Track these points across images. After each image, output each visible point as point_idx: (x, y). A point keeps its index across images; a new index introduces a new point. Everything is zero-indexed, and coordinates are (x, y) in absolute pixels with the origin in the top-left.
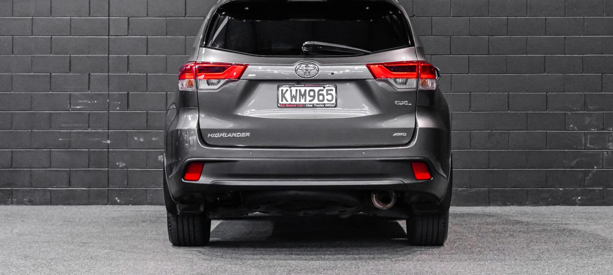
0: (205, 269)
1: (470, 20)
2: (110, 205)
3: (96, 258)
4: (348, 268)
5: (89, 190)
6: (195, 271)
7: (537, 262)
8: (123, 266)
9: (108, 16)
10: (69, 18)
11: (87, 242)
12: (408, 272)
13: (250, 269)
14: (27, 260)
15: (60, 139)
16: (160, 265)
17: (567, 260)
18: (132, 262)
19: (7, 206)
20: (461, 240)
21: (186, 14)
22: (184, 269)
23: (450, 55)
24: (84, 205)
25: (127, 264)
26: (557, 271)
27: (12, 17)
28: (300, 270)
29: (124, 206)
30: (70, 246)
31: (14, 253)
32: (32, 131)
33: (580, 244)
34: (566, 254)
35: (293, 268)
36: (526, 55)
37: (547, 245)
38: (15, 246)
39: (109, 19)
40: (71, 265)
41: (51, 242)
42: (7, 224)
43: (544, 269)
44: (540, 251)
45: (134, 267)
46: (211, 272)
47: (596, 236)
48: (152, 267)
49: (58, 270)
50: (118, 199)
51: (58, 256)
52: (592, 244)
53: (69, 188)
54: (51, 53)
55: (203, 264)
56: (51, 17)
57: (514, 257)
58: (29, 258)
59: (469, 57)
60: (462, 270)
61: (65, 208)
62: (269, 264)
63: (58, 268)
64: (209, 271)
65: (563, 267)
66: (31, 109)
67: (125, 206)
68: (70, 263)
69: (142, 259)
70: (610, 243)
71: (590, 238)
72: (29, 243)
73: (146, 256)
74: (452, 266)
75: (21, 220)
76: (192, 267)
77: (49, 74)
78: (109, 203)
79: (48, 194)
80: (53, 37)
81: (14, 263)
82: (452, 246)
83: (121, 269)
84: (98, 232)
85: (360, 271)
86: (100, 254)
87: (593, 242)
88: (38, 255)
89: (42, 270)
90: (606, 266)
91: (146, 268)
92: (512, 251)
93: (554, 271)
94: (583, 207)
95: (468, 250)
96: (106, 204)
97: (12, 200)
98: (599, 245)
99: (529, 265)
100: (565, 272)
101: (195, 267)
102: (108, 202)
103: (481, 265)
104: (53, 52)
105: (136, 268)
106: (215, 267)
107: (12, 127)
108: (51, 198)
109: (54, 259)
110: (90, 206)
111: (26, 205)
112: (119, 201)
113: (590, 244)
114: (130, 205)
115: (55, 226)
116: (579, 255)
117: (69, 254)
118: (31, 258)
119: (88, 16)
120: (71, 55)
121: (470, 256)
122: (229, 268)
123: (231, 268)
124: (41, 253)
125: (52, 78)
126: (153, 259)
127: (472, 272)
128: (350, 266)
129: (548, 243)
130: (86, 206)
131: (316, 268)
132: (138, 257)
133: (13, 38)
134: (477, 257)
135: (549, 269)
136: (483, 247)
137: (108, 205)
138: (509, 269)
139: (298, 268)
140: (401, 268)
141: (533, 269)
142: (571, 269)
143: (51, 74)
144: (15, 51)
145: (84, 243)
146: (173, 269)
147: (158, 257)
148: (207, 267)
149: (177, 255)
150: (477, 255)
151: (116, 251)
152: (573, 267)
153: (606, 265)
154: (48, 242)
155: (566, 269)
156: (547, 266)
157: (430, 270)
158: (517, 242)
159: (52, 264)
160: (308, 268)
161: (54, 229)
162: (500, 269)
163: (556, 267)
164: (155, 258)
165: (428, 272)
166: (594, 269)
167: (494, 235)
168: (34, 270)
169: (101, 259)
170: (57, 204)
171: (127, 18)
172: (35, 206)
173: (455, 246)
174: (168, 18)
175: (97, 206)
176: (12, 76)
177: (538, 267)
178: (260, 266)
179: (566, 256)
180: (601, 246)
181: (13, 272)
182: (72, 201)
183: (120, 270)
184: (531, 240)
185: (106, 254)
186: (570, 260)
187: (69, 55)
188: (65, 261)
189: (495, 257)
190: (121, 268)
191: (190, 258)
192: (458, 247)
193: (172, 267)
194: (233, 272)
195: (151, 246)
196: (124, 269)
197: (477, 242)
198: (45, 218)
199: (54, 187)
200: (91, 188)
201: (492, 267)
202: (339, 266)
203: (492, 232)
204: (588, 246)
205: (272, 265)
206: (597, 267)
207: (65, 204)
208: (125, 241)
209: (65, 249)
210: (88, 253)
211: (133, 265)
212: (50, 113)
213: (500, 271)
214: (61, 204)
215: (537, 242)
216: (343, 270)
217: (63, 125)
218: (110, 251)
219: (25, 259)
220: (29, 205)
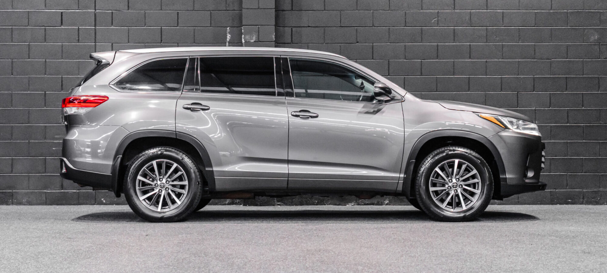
0: (172, 261)
1: (405, 46)
2: (97, 205)
3: (78, 251)
4: (297, 259)
5: (79, 192)
6: (163, 263)
7: (460, 254)
8: (101, 258)
9: (95, 42)
10: (61, 44)
11: (73, 237)
12: (348, 263)
13: (211, 261)
14: (18, 254)
15: (54, 149)
16: (133, 257)
17: (486, 252)
18: (109, 255)
19: (8, 206)
20: (395, 235)
21: (161, 40)
22: (154, 261)
23: (389, 76)
24: (74, 205)
25: (105, 257)
26: (477, 261)
27: (11, 43)
28: (255, 262)
29: (108, 206)
30: (57, 241)
31: (8, 247)
32: (29, 141)
33: (497, 238)
34: (486, 247)
35: (249, 260)
36: (453, 76)
37: (469, 239)
38: (9, 241)
39: (95, 45)
40: (56, 258)
41: (41, 237)
42: (5, 221)
43: (466, 260)
44: (463, 244)
45: (111, 259)
46: (177, 264)
47: (511, 231)
48: (127, 259)
49: (44, 262)
50: (104, 200)
51: (45, 249)
52: (508, 238)
53: (61, 190)
54: (45, 74)
55: (171, 256)
56: (45, 43)
57: (441, 250)
58: (19, 252)
59: (404, 78)
60: (395, 261)
61: (57, 207)
62: (228, 256)
63: (44, 261)
64: (175, 262)
65: (482, 258)
66: (29, 123)
67: (110, 206)
68: (55, 256)
69: (119, 252)
70: (523, 237)
71: (507, 233)
72: (22, 238)
73: (122, 250)
74: (387, 258)
75: (18, 218)
76: (161, 259)
77: (44, 92)
78: (96, 204)
79: (44, 196)
80: (46, 60)
81: (6, 256)
82: (388, 240)
83: (99, 262)
84: (83, 228)
85: (307, 262)
86: (82, 248)
87: (508, 236)
88: (28, 249)
89: (29, 262)
90: (520, 258)
91: (121, 260)
92: (439, 245)
93: (475, 262)
94: (501, 206)
95: (402, 243)
96: (94, 204)
97: (12, 201)
98: (514, 239)
99: (453, 256)
100: (484, 263)
101: (163, 259)
102: (95, 202)
103: (411, 257)
104: (47, 73)
105: (112, 260)
106: (181, 259)
107: (12, 138)
108: (46, 198)
109: (42, 252)
110: (80, 206)
111: (24, 205)
112: (104, 201)
113: (506, 238)
114: (114, 205)
115: (46, 223)
116: (496, 248)
117: (55, 248)
118: (22, 251)
119: (77, 42)
120: (63, 76)
121: (403, 249)
122: (193, 260)
123: (195, 260)
124: (31, 248)
125: (47, 96)
126: (128, 252)
127: (404, 262)
128: (298, 258)
129: (470, 237)
130: (77, 206)
131: (269, 260)
132: (115, 251)
133: (12, 61)
134: (409, 250)
135: (470, 260)
136: (414, 241)
137: (95, 204)
138: (436, 260)
139: (253, 260)
140: (343, 259)
141: (457, 260)
142: (489, 260)
143: (45, 92)
144: (14, 73)
145: (70, 238)
146: (144, 261)
147: (132, 250)
148: (174, 259)
149: (149, 249)
150: (409, 248)
151: (97, 246)
152: (491, 259)
153: (520, 256)
154: (39, 237)
155: (485, 260)
156: (469, 257)
157: (368, 261)
158: (444, 236)
159: (39, 257)
160: (262, 260)
161: (45, 226)
162: (428, 261)
163: (477, 258)
164: (130, 251)
165: (366, 263)
166: (510, 260)
167: (424, 231)
168: (22, 262)
169: (83, 252)
170: (51, 205)
171: (111, 44)
172: (32, 206)
173: (390, 240)
174: (146, 44)
175: (86, 205)
176: (12, 95)
177: (461, 258)
178: (220, 258)
179: (485, 249)
180: (515, 239)
181: (4, 264)
182: (64, 202)
183: (97, 262)
184: (456, 235)
185: (87, 247)
186: (489, 252)
187: (61, 76)
188: (51, 254)
189: (425, 249)
190: (99, 260)
191: (161, 252)
192: (393, 241)
193: (144, 260)
194: (196, 264)
195: (128, 240)
196: (102, 261)
197: (409, 237)
198: (39, 216)
199: (49, 189)
200: (80, 191)
201: (421, 258)
202: (289, 258)
203: (423, 227)
204: (504, 240)
205: (231, 257)
206: (512, 258)
207: (58, 205)
208: (106, 236)
209: (52, 243)
210: (72, 247)
211: (110, 258)
212: (45, 126)
213: (428, 262)
214: (55, 205)
215: (460, 236)
216: (292, 262)
217: (56, 136)
218: (91, 245)
219: (17, 252)
220: (27, 205)
